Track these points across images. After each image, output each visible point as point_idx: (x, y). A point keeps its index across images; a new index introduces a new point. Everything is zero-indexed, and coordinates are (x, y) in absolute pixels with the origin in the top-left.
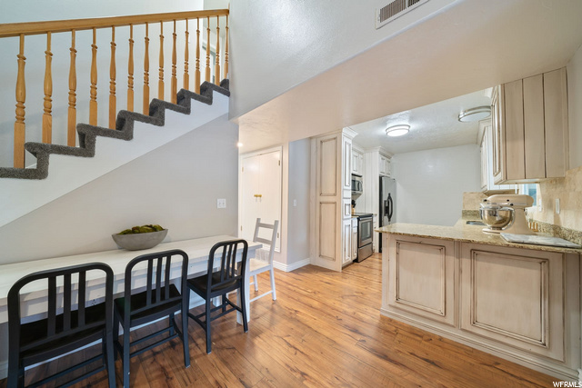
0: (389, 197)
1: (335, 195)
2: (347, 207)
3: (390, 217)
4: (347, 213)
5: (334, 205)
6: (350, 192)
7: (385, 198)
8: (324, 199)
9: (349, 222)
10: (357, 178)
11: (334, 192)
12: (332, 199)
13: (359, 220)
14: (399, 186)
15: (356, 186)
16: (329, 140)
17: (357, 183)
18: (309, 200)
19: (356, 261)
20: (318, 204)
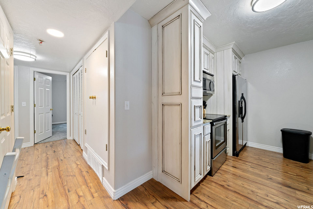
0: (243, 97)
1: (180, 94)
2: (198, 110)
3: (243, 118)
4: (198, 118)
5: (179, 108)
6: (202, 91)
7: (238, 98)
8: (166, 100)
9: (200, 130)
10: (208, 77)
11: (178, 90)
12: (177, 99)
13: (212, 124)
14: (250, 86)
15: (208, 86)
16: (172, 21)
17: (208, 83)
18: (150, 102)
19: (210, 173)
20: (160, 106)
